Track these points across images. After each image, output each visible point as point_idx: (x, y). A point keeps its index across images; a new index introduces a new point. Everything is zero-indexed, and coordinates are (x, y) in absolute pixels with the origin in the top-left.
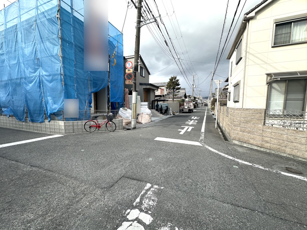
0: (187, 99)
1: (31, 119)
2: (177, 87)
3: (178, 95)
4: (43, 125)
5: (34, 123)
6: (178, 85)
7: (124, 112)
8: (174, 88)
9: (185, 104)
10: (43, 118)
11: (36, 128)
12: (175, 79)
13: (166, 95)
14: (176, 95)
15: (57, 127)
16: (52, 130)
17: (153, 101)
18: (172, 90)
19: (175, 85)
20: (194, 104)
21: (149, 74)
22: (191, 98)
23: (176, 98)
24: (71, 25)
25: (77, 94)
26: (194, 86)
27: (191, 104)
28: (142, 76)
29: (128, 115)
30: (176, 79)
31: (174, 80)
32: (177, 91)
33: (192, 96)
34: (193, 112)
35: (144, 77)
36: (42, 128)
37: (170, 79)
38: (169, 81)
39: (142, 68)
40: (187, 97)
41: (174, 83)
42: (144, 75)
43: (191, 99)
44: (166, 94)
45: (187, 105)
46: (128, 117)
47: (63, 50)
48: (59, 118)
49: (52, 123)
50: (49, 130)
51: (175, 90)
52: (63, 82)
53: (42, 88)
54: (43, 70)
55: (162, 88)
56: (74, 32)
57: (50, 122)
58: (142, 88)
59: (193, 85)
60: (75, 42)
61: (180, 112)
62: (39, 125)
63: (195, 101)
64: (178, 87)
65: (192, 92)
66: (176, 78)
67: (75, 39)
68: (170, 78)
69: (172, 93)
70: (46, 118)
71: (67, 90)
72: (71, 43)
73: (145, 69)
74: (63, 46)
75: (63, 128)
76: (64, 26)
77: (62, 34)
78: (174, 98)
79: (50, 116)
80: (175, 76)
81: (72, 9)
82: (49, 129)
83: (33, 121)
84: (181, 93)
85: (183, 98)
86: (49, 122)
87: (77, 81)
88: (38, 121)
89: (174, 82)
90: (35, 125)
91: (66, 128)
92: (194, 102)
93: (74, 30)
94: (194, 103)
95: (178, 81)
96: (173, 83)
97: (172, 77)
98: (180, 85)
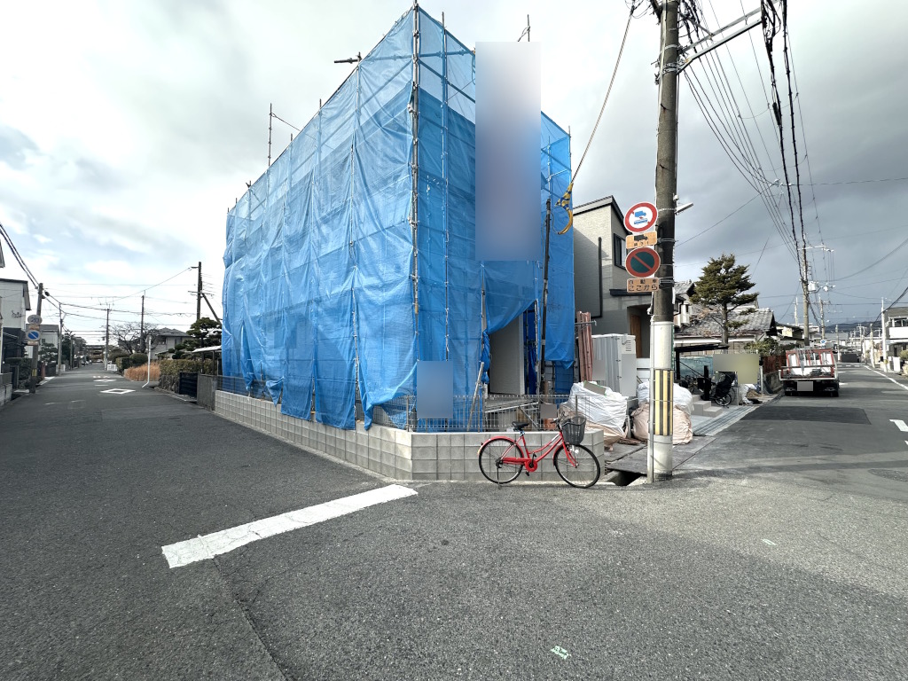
1: (322, 416)
2: (739, 294)
3: (747, 322)
4: (350, 437)
5: (328, 428)
6: (748, 286)
7: (595, 398)
8: (725, 301)
10: (351, 416)
11: (332, 445)
12: (727, 268)
13: (684, 326)
14: (737, 325)
15: (388, 448)
16: (375, 456)
18: (720, 307)
19: (733, 288)
23: (735, 337)
24: (442, 128)
25: (450, 340)
26: (812, 287)
29: (609, 411)
30: (735, 267)
31: (723, 271)
32: (743, 308)
35: (625, 269)
36: (348, 446)
37: (705, 269)
38: (703, 275)
39: (620, 239)
41: (724, 282)
44: (684, 322)
45: (805, 363)
46: (608, 420)
47: (420, 205)
48: (396, 418)
49: (375, 434)
50: (365, 456)
51: (731, 306)
52: (416, 304)
53: (355, 326)
54: (361, 275)
56: (448, 149)
57: (371, 430)
58: (625, 308)
59: (805, 283)
60: (448, 175)
62: (340, 435)
64: (745, 296)
66: (731, 261)
67: (449, 167)
68: (706, 265)
69: (719, 316)
70: (360, 417)
71: (424, 327)
72: (440, 179)
74: (420, 192)
75: (407, 454)
76: (426, 131)
77: (420, 156)
78: (728, 337)
79: (371, 412)
80: (728, 256)
81: (445, 82)
82: (366, 451)
83: (326, 421)
84: (756, 315)
86: (368, 428)
87: (452, 297)
88: (340, 422)
89: (724, 277)
90: (331, 433)
91: (418, 456)
93: (448, 141)
95: (742, 270)
96: (723, 279)
97: (713, 260)
98: (753, 285)
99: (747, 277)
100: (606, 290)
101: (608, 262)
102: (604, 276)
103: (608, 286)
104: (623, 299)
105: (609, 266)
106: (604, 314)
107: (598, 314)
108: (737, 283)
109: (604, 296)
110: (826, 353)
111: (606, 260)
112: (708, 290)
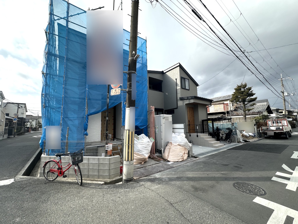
0: (273, 115)
2: (249, 98)
3: (253, 109)
6: (252, 95)
8: (244, 101)
9: (270, 123)
12: (244, 88)
13: (232, 111)
14: (249, 110)
17: (203, 121)
18: (242, 103)
20: (290, 122)
21: (197, 85)
22: (282, 112)
25: (63, 118)
26: (286, 94)
27: (285, 123)
28: (185, 89)
30: (247, 87)
31: (242, 90)
32: (251, 103)
33: (283, 110)
34: (290, 136)
35: (189, 90)
38: (235, 91)
39: (184, 79)
40: (273, 111)
41: (242, 94)
42: (187, 88)
43: (281, 114)
44: (232, 109)
45: (275, 125)
51: (246, 103)
52: (44, 104)
55: (225, 102)
56: (67, 45)
58: (184, 104)
59: (283, 93)
61: (260, 137)
63: (291, 116)
64: (252, 98)
65: (284, 102)
66: (246, 85)
67: (67, 52)
68: (235, 87)
69: (242, 107)
73: (190, 80)
78: (246, 115)
80: (244, 84)
84: (259, 107)
85: (266, 113)
87: (65, 101)
89: (242, 92)
92: (289, 118)
93: (68, 42)
94: (291, 119)
95: (250, 89)
97: (238, 86)
98: (255, 94)
99: (252, 91)
100: (178, 98)
101: (179, 87)
102: (178, 93)
103: (179, 96)
104: (184, 101)
105: (179, 89)
106: (178, 107)
107: (176, 107)
108: (247, 94)
109: (178, 100)
110: (284, 120)
111: (179, 86)
112: (236, 97)
